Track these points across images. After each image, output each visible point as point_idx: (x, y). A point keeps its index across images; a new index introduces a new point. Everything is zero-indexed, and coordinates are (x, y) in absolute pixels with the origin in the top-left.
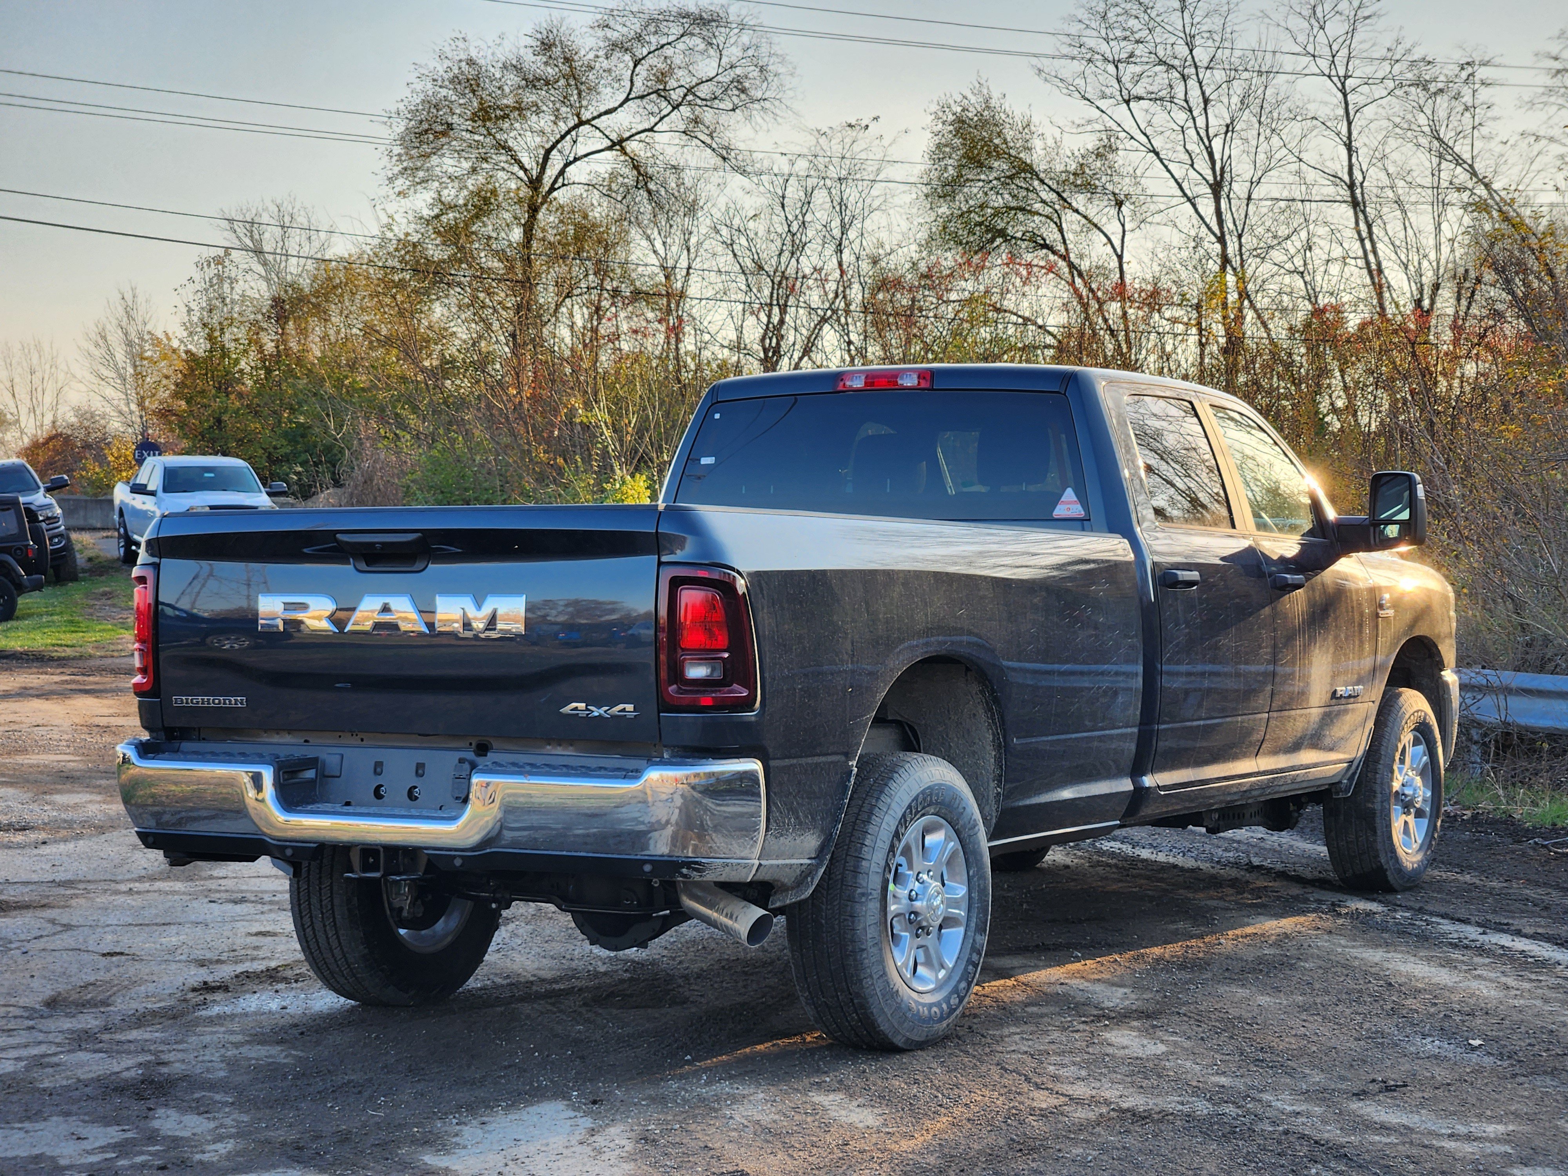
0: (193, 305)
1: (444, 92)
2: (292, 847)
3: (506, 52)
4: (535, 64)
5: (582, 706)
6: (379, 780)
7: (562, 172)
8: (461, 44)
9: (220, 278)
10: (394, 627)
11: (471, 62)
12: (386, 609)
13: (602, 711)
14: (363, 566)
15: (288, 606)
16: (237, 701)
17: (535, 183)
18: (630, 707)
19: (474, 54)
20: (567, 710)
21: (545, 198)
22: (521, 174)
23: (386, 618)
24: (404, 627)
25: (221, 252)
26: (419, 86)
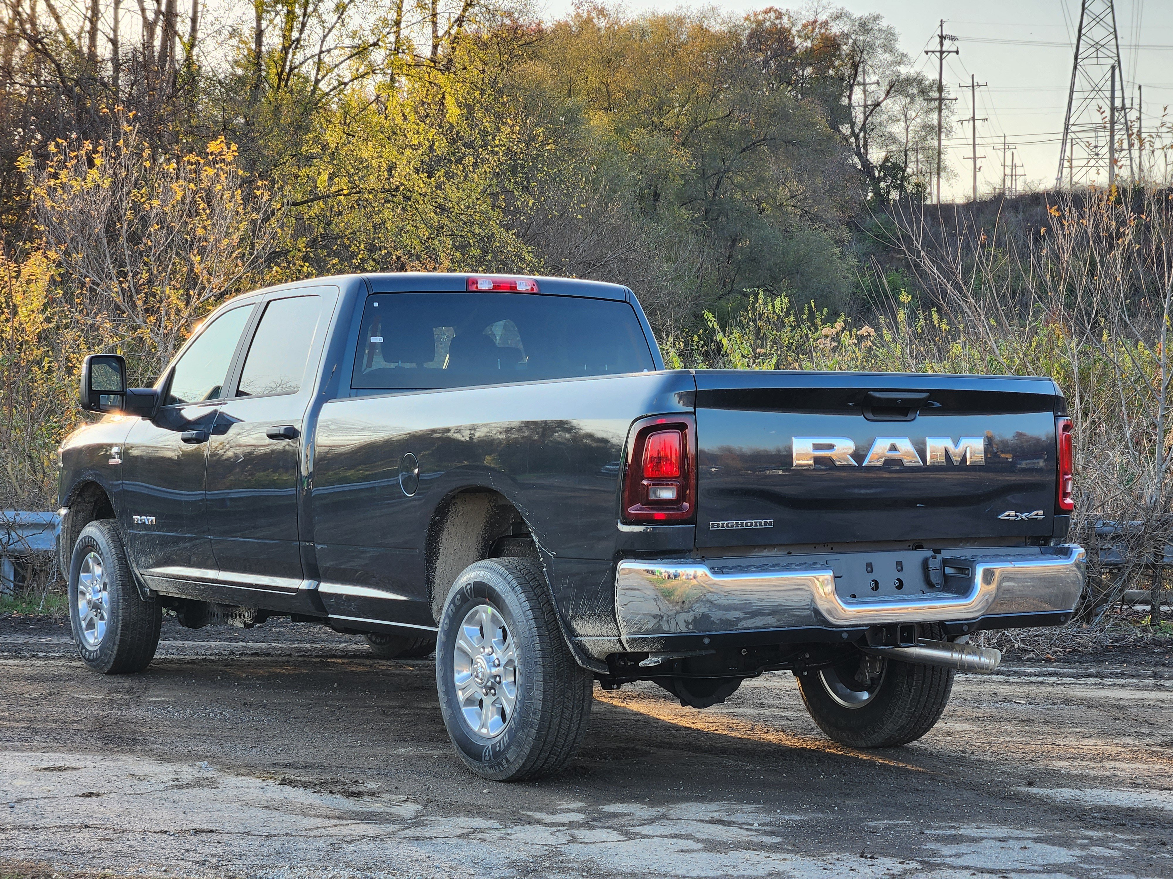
2: (847, 631)
5: (1013, 513)
6: (873, 576)
10: (899, 462)
12: (893, 448)
13: (1024, 516)
14: (871, 416)
15: (816, 447)
16: (763, 523)
18: (1041, 512)
20: (1002, 517)
23: (894, 455)
24: (906, 462)
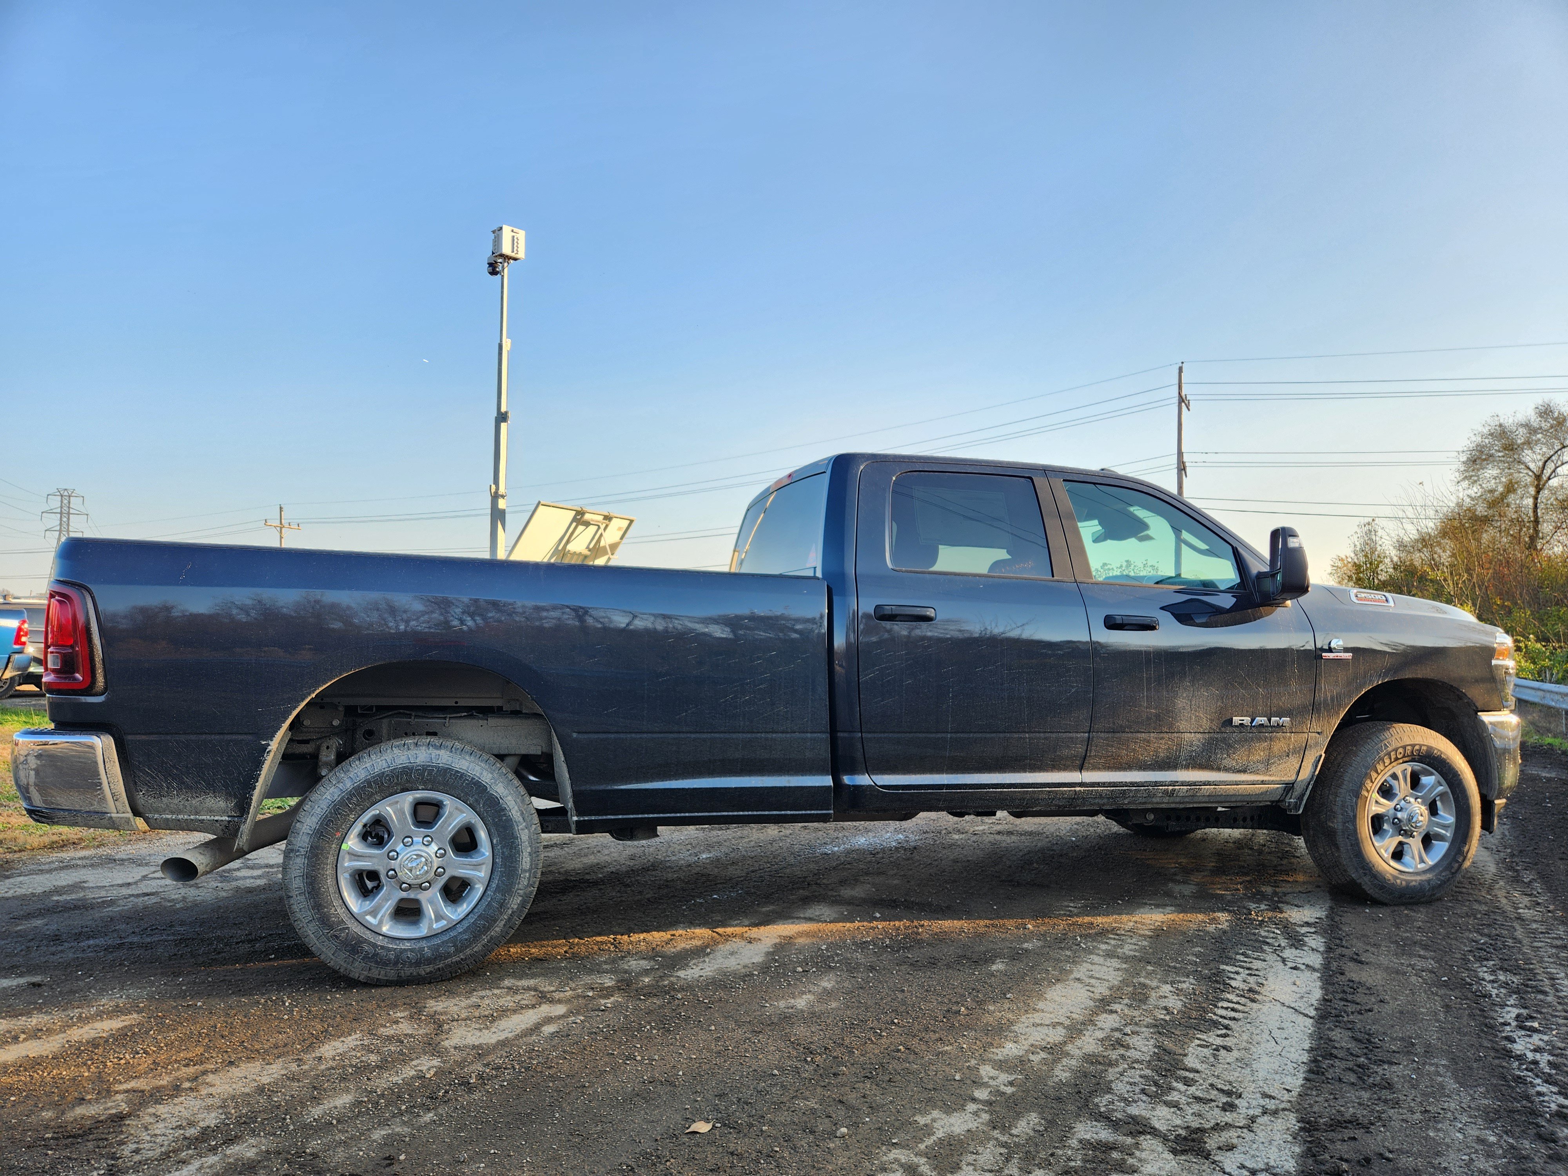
0: (1357, 544)
1: (1487, 441)
3: (1521, 418)
4: (1535, 421)
7: (1554, 471)
8: (1496, 418)
9: (1370, 531)
11: (1501, 425)
17: (1538, 477)
19: (1502, 421)
21: (1544, 485)
22: (1531, 473)
25: (1370, 520)
26: (1474, 439)
